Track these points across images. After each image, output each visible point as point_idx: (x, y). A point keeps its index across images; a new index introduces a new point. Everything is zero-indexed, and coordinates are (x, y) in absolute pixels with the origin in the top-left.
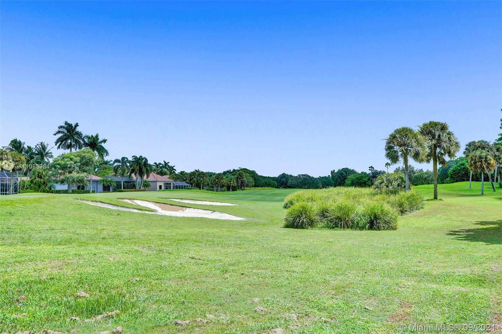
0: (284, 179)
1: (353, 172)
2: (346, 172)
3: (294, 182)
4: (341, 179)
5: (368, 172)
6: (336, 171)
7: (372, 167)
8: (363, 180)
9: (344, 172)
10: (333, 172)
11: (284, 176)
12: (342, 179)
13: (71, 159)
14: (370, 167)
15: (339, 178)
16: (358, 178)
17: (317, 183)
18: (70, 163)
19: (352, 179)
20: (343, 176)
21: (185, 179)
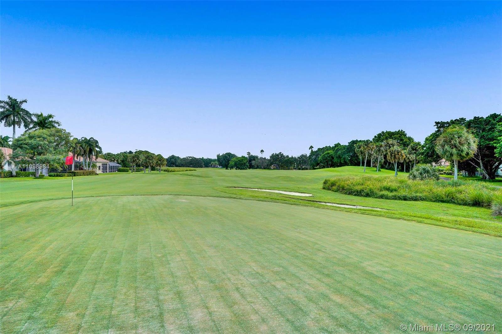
0: (173, 160)
1: (234, 156)
2: (229, 156)
3: (183, 163)
4: (225, 161)
5: (247, 156)
6: (220, 155)
7: (249, 153)
8: (243, 162)
9: (228, 155)
10: (218, 156)
11: (173, 157)
12: (227, 161)
13: (44, 138)
14: (247, 153)
15: (224, 160)
16: (239, 161)
17: (201, 163)
18: (44, 143)
19: (235, 161)
20: (227, 158)
21: (113, 159)
